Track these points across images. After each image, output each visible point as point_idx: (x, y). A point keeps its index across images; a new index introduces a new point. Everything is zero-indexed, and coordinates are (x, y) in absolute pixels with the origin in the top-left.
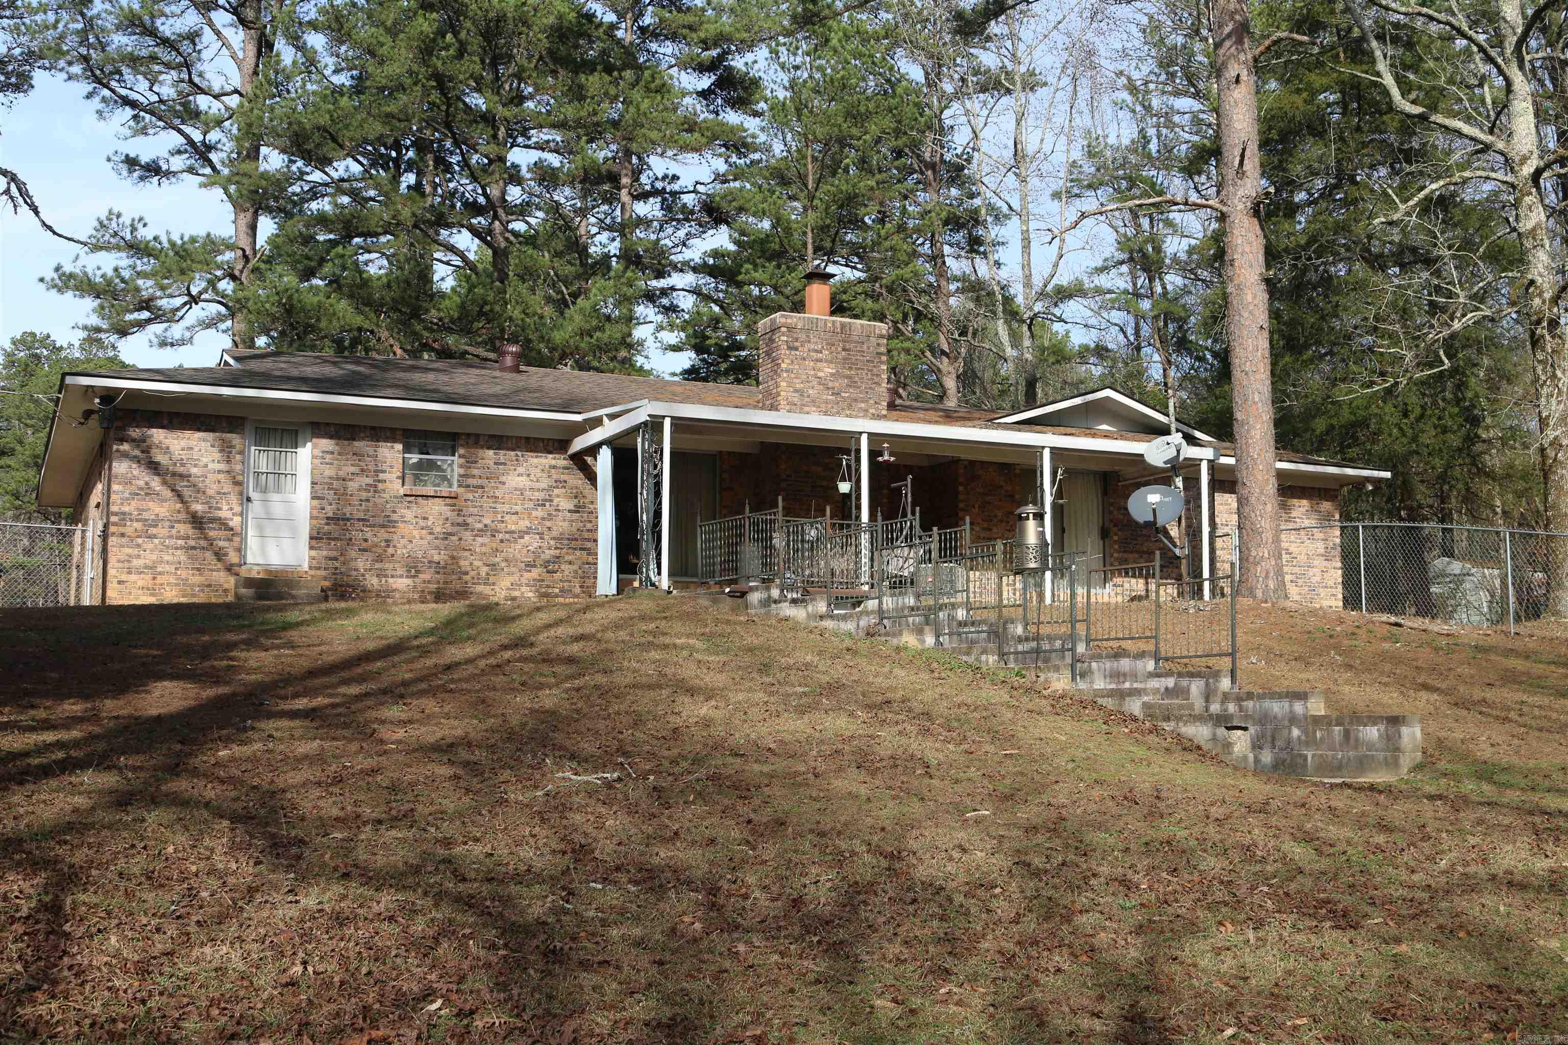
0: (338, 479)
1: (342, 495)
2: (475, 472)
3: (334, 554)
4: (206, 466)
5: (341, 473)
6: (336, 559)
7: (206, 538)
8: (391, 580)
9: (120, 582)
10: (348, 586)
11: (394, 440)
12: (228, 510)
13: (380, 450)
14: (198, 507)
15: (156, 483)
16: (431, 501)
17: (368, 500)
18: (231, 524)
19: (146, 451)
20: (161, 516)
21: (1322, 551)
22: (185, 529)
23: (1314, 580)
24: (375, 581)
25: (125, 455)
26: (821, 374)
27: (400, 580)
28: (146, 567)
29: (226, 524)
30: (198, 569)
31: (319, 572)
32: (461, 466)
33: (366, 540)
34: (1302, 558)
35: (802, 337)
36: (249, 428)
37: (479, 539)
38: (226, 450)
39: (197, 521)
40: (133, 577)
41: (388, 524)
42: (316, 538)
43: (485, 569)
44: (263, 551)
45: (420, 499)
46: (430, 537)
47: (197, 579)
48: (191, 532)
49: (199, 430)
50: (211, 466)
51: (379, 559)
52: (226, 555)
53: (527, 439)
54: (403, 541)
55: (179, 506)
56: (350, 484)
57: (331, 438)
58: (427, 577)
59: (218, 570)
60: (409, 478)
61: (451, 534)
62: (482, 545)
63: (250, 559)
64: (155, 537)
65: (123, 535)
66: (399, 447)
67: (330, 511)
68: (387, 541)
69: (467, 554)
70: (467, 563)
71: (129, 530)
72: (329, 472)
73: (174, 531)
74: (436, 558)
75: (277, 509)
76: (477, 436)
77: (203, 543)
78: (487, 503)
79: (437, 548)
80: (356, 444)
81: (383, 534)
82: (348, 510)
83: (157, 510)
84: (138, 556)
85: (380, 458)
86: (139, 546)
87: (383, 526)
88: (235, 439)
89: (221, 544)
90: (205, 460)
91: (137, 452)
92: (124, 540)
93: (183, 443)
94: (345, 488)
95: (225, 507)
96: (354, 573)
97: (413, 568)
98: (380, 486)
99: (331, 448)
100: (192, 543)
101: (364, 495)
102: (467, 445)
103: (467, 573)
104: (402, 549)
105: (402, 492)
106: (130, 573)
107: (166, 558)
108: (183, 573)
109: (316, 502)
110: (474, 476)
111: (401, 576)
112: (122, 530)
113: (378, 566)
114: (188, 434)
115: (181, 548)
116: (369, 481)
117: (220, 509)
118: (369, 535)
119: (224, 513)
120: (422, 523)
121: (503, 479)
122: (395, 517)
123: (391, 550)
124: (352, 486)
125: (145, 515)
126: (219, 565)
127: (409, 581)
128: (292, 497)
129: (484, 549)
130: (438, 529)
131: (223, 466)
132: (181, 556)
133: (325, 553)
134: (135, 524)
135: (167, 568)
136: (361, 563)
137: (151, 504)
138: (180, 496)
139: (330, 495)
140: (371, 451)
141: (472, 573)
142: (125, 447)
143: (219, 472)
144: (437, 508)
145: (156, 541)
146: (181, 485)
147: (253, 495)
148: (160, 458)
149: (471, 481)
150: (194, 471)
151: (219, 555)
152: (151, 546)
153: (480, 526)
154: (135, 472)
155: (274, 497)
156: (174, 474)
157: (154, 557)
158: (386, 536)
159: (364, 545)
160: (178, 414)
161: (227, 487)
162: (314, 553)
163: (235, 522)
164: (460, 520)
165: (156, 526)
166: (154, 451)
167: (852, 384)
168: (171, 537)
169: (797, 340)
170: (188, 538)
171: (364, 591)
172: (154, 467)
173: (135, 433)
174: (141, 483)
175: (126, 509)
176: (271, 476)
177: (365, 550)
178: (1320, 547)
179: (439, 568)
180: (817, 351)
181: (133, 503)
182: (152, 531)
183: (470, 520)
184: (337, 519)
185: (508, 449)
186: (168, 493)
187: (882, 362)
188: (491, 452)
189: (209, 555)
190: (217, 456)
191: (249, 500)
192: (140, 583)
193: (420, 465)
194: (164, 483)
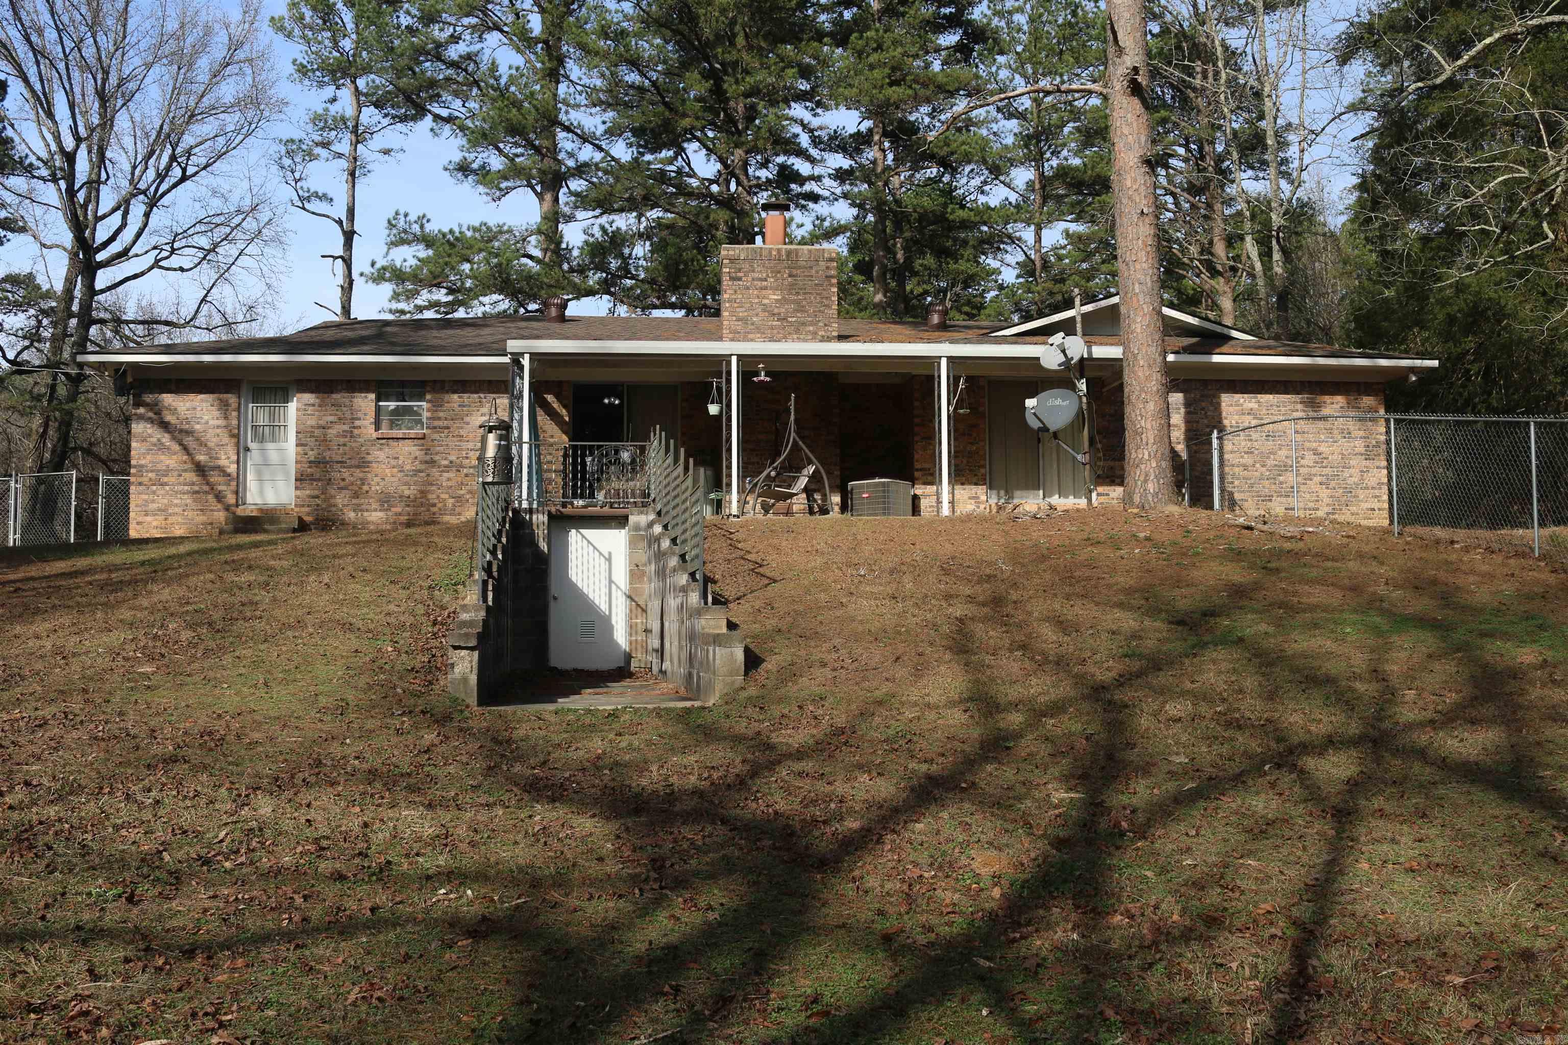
0: (319, 427)
1: (324, 441)
2: (441, 414)
3: (316, 492)
4: (207, 423)
5: (321, 422)
6: (317, 497)
7: (208, 484)
8: (366, 514)
9: (138, 523)
10: (328, 520)
11: (368, 391)
12: (227, 459)
13: (355, 400)
14: (201, 458)
15: (166, 439)
16: (401, 442)
17: (345, 445)
18: (229, 470)
19: (158, 413)
20: (171, 467)
21: (1362, 450)
22: (191, 476)
23: (1351, 481)
24: (352, 515)
25: (141, 417)
26: (766, 301)
27: (374, 514)
28: (159, 510)
29: (224, 471)
30: (202, 510)
31: (303, 509)
32: (428, 410)
33: (343, 480)
34: (1336, 458)
35: (746, 266)
36: (244, 389)
37: (445, 474)
38: (224, 406)
39: (201, 470)
40: (149, 519)
41: (363, 464)
42: (301, 479)
43: (451, 501)
44: (261, 492)
45: (391, 442)
46: (400, 475)
47: (202, 518)
48: (195, 479)
49: (201, 393)
50: (211, 422)
51: (356, 495)
52: (225, 497)
53: (490, 382)
54: (376, 479)
55: (185, 457)
56: (330, 431)
57: (312, 392)
58: (399, 510)
59: (219, 510)
60: (385, 424)
61: (421, 471)
62: (449, 479)
63: (249, 500)
64: (166, 484)
65: (140, 484)
66: (372, 396)
67: (312, 455)
68: (361, 479)
69: (434, 488)
70: (434, 496)
71: (145, 480)
72: (312, 422)
73: (182, 479)
74: (407, 493)
75: (273, 456)
76: (443, 382)
77: (206, 488)
78: (452, 442)
79: (406, 484)
80: (334, 396)
81: (358, 473)
82: (327, 454)
83: (167, 462)
84: (153, 501)
85: (355, 407)
86: (154, 492)
87: (358, 467)
88: (232, 399)
89: (220, 488)
90: (206, 418)
91: (151, 414)
92: (141, 488)
93: (188, 404)
94: (325, 435)
95: (223, 457)
96: (334, 509)
97: (386, 501)
98: (356, 431)
99: (312, 401)
100: (196, 488)
101: (342, 440)
102: (434, 391)
103: (434, 505)
104: (375, 486)
105: (375, 435)
106: (146, 515)
107: (176, 501)
108: (190, 514)
109: (300, 449)
110: (439, 419)
111: (375, 510)
112: (140, 480)
113: (354, 501)
114: (192, 396)
115: (188, 492)
116: (346, 427)
117: (218, 459)
118: (346, 475)
119: (223, 462)
120: (393, 462)
121: (467, 419)
122: (369, 458)
123: (365, 488)
124: (332, 432)
125: (159, 467)
126: (219, 506)
127: (381, 514)
128: (283, 445)
129: (450, 484)
130: (408, 467)
131: (221, 422)
132: (188, 499)
133: (308, 492)
134: (150, 475)
135: (177, 510)
136: (341, 499)
137: (163, 457)
138: (185, 449)
139: (311, 442)
140: (347, 401)
141: (440, 505)
142: (142, 410)
143: (218, 427)
144: (408, 450)
145: (167, 488)
146: (189, 441)
147: (252, 445)
148: (169, 418)
149: (436, 423)
150: (197, 427)
151: (219, 497)
152: (162, 492)
153: (446, 462)
154: (150, 431)
155: (270, 446)
156: (181, 431)
157: (166, 501)
158: (361, 475)
159: (342, 484)
160: (182, 380)
161: (226, 439)
162: (298, 492)
163: (232, 468)
164: (428, 458)
165: (166, 476)
166: (165, 412)
167: (801, 309)
168: (180, 484)
169: (740, 270)
170: (193, 484)
171: (342, 524)
172: (165, 426)
173: (148, 398)
174: (154, 440)
175: (143, 462)
176: (267, 429)
177: (342, 488)
178: (1360, 445)
179: (408, 501)
180: (761, 280)
181: (149, 457)
182: (165, 479)
183: (437, 458)
184: (320, 463)
185: (472, 393)
186: (176, 447)
187: (832, 285)
188: (455, 396)
189: (210, 497)
190: (217, 413)
191: (247, 449)
192: (155, 524)
193: (397, 412)
194: (174, 438)
